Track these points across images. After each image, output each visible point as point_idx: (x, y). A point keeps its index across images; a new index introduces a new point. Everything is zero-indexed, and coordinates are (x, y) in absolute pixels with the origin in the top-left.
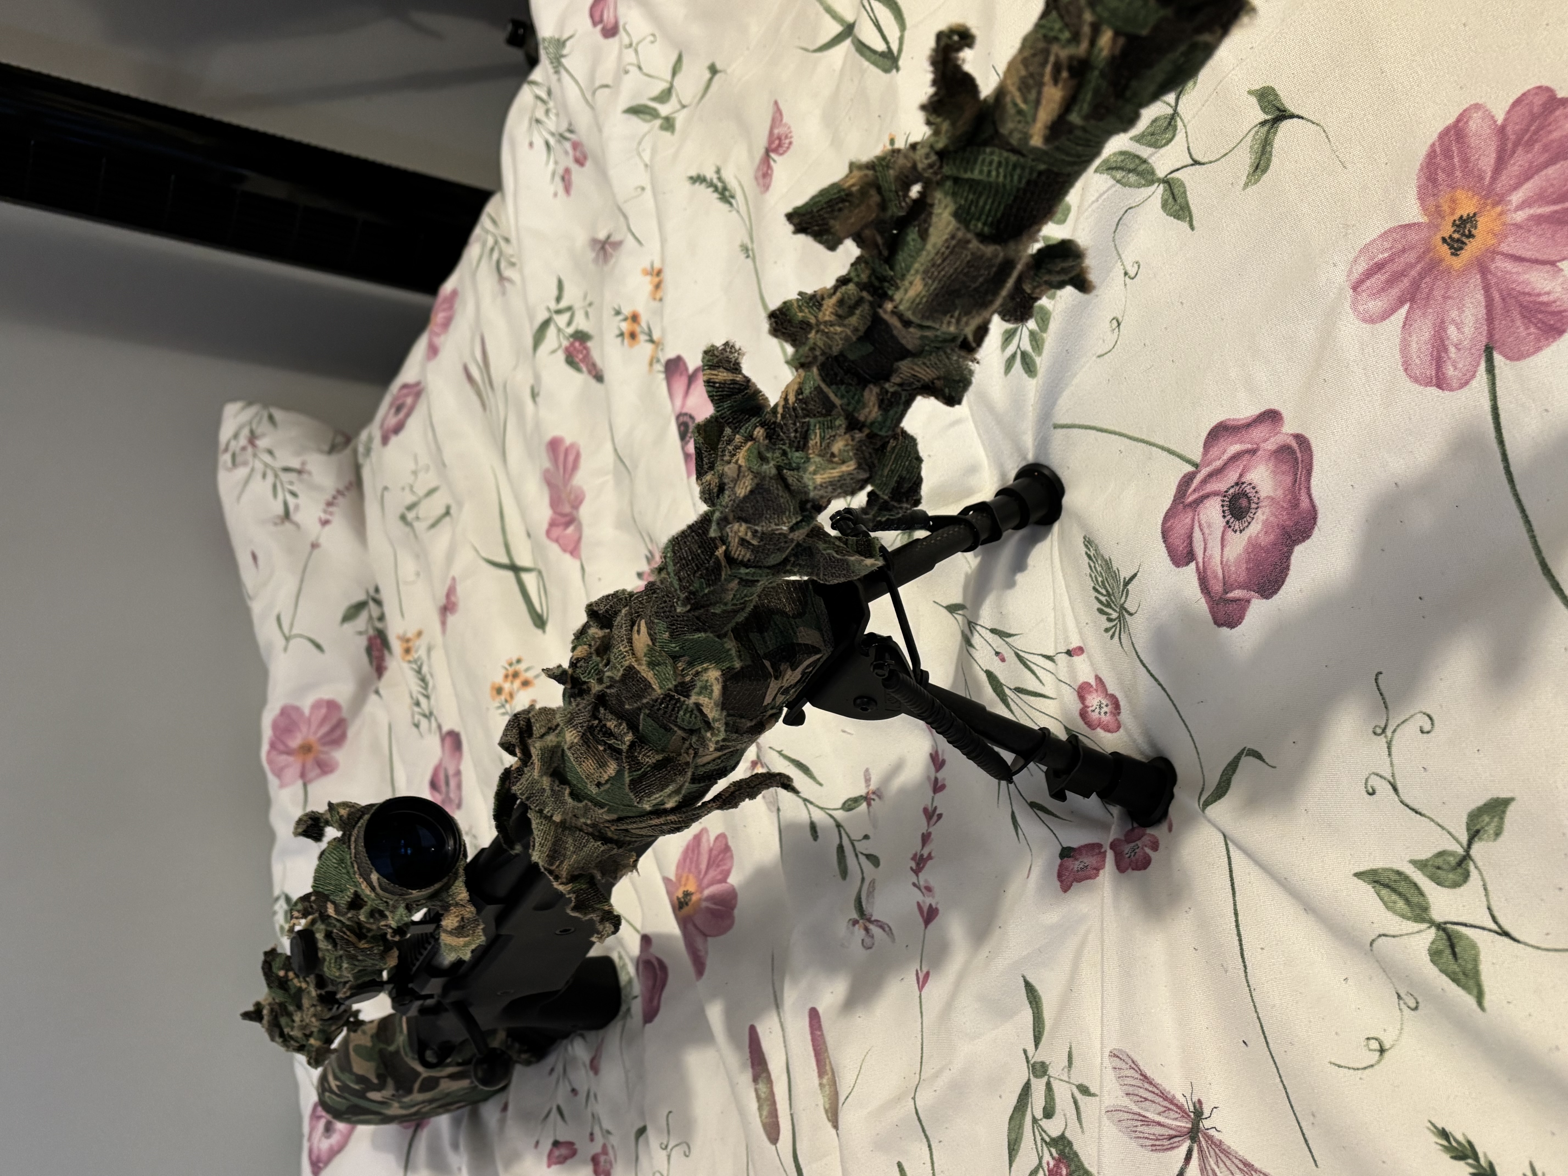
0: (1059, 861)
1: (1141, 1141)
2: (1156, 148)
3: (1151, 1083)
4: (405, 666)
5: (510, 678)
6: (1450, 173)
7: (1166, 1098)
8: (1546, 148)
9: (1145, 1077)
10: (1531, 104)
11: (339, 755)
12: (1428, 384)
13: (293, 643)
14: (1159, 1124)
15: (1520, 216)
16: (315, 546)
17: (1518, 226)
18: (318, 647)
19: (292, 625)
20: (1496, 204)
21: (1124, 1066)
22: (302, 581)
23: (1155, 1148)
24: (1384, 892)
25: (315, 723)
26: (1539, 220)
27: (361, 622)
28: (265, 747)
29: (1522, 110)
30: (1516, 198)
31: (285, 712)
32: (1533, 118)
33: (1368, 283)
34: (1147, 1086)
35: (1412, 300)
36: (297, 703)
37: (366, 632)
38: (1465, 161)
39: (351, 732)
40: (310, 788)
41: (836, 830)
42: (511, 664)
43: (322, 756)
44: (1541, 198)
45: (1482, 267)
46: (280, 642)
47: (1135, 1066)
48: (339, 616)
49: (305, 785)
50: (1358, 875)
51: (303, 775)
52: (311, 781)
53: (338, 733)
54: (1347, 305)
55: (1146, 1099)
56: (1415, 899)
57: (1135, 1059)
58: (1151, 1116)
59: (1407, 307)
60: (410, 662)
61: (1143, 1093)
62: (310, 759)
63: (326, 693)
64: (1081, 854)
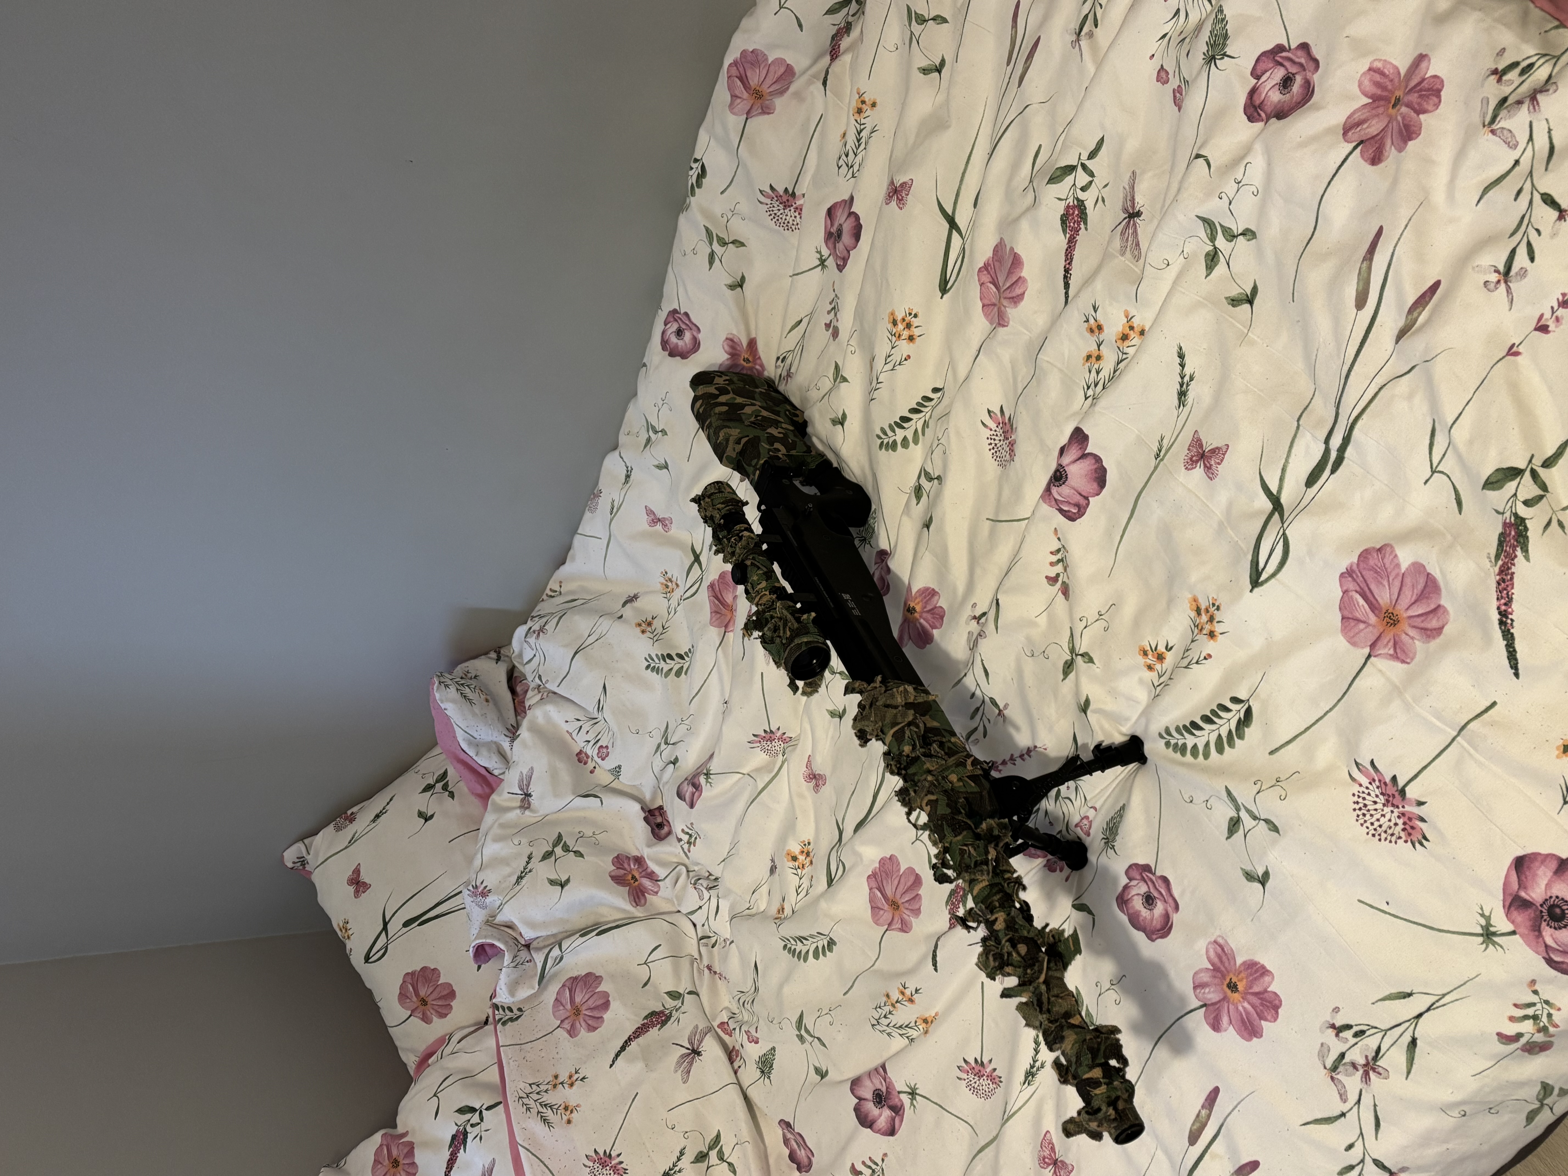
5: (904, 323)
6: (1251, 975)
8: (1261, 1011)
10: (1275, 1000)
12: (1194, 983)
15: (1240, 1008)
17: (1237, 1008)
18: (800, 26)
20: (1243, 998)
26: (1241, 1015)
28: (729, 61)
29: (1273, 996)
30: (1246, 1005)
32: (1270, 1002)
33: (1217, 947)
35: (1214, 970)
38: (1256, 979)
40: (750, 119)
42: (910, 314)
43: (767, 101)
44: (1247, 1013)
45: (1225, 998)
52: (752, 116)
54: (1209, 940)
59: (1212, 968)
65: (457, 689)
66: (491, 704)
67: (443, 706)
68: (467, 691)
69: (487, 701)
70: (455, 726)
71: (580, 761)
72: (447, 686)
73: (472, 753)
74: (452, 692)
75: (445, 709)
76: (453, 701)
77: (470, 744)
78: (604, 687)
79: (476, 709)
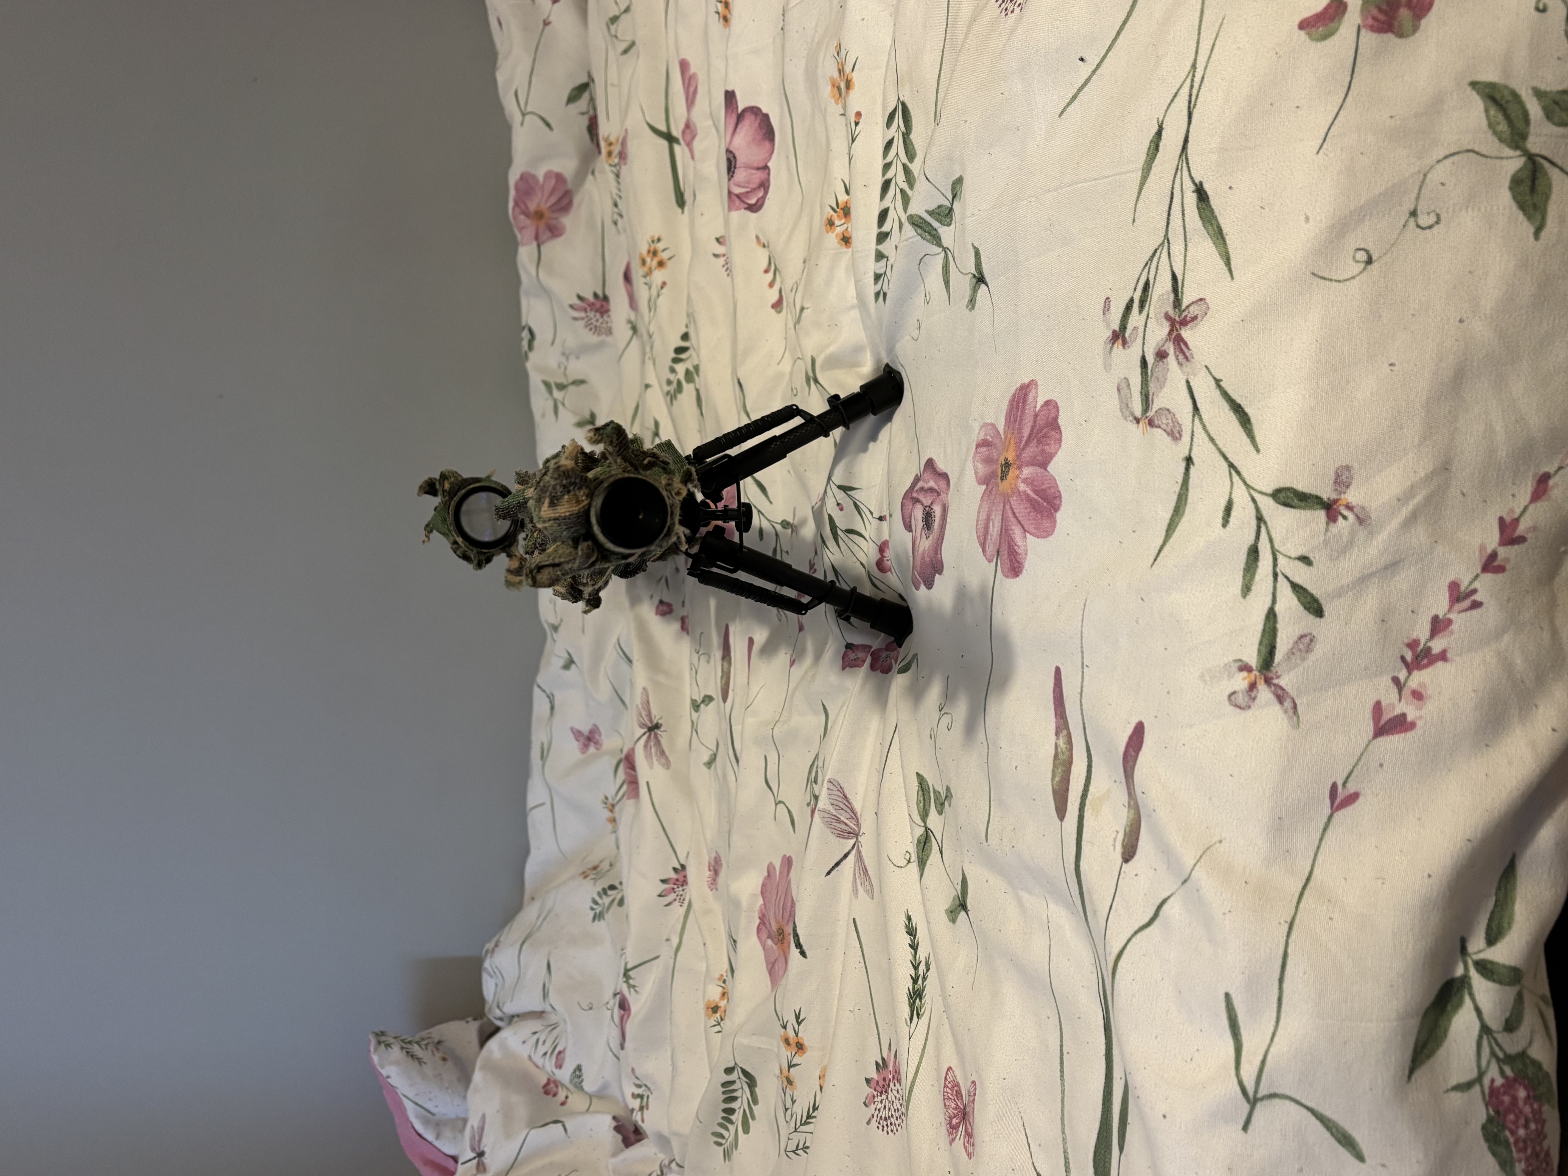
0: (844, 649)
1: (833, 830)
2: (942, 224)
3: (848, 801)
4: (608, 168)
5: (651, 254)
6: (1016, 420)
7: (853, 812)
8: (1044, 454)
9: (845, 797)
11: (567, 221)
13: (527, 117)
14: (846, 824)
15: (1026, 490)
16: (546, 23)
17: (1023, 497)
18: (548, 125)
19: (526, 103)
21: (835, 789)
22: (534, 60)
23: (839, 836)
24: (921, 793)
25: (547, 192)
26: (1030, 499)
27: (583, 103)
28: (511, 204)
30: (1026, 473)
31: (524, 177)
34: (845, 802)
36: (533, 172)
37: (587, 112)
39: (576, 201)
40: (543, 248)
41: (775, 537)
42: (653, 241)
43: (553, 222)
44: (1031, 483)
46: (518, 117)
47: (841, 790)
48: (565, 99)
49: (539, 246)
50: (918, 774)
51: (537, 238)
52: (543, 243)
53: (565, 201)
54: (972, 458)
55: (842, 809)
56: (927, 807)
57: (842, 786)
58: (842, 818)
60: (610, 165)
61: (841, 805)
62: (542, 224)
63: (556, 166)
64: (857, 650)
65: (402, 1048)
66: (450, 1064)
67: (384, 1072)
68: (416, 1049)
69: (444, 1059)
70: (403, 1099)
71: (547, 1093)
72: (388, 1046)
73: (430, 1136)
74: (396, 1052)
75: (388, 1077)
76: (397, 1063)
77: (426, 1122)
78: (549, 966)
79: (427, 1069)
